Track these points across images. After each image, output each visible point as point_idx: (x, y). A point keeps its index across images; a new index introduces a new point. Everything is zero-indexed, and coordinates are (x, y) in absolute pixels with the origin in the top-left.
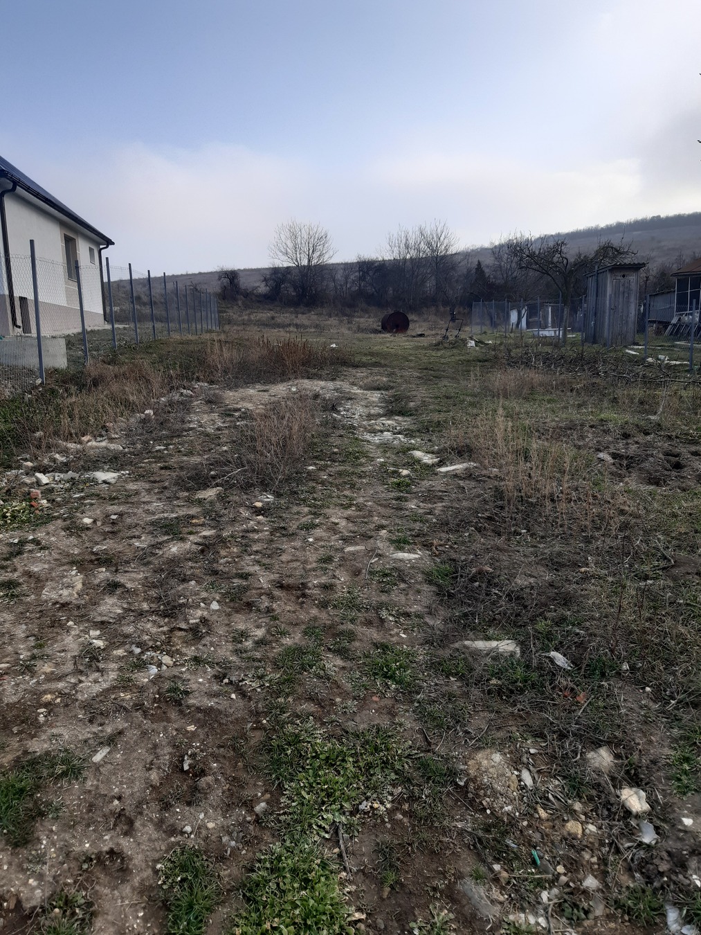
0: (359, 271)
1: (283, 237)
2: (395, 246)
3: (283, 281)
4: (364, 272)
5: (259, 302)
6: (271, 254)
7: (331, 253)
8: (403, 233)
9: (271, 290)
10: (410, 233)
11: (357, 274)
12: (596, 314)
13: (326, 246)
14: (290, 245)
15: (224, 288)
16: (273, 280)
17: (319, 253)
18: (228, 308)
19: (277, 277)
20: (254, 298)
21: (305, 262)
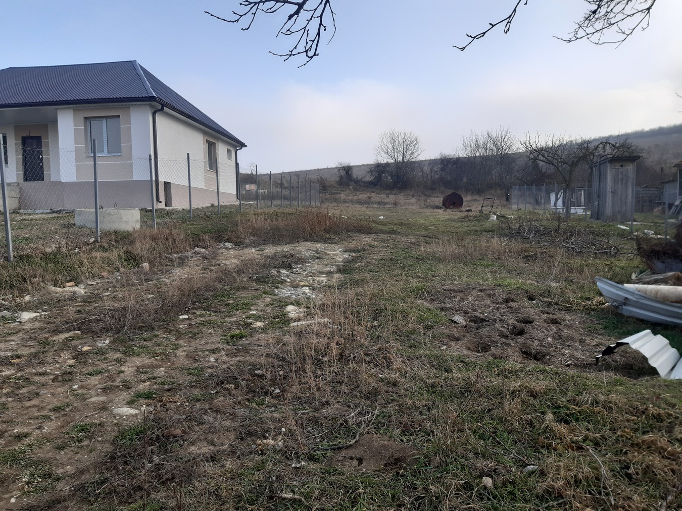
0: (441, 164)
1: (385, 141)
2: (468, 146)
3: (383, 172)
4: (444, 165)
5: (365, 186)
6: (376, 153)
7: (419, 152)
8: (474, 137)
9: (375, 178)
10: (480, 137)
11: (439, 166)
12: (599, 196)
13: (417, 146)
14: (390, 146)
15: (341, 177)
16: (377, 171)
17: (411, 152)
18: (342, 191)
19: (379, 169)
20: (362, 184)
21: (400, 159)
